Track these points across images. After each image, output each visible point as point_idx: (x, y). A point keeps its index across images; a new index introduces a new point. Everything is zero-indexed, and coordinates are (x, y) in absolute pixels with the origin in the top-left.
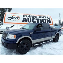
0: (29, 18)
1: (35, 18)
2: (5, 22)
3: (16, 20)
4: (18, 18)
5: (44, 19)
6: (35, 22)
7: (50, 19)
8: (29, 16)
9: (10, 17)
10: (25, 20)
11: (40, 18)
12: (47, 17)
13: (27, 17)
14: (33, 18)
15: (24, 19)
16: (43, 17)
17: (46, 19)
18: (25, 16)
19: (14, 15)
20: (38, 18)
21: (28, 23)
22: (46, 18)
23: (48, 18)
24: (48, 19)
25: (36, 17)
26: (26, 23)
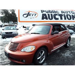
0: (49, 13)
1: (58, 14)
2: (20, 20)
3: (33, 18)
4: (35, 14)
5: (68, 14)
6: (58, 19)
8: (49, 11)
10: (45, 17)
11: (63, 14)
13: (46, 12)
15: (43, 15)
16: (67, 12)
20: (61, 13)
21: (49, 20)
22: (70, 13)
23: (72, 13)
24: (73, 15)
25: (57, 12)
26: (47, 20)
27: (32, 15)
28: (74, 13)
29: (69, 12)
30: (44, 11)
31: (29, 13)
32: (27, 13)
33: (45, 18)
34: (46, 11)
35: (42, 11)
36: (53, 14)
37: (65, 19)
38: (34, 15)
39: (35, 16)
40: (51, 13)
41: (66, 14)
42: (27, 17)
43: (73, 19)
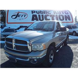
0: (40, 14)
1: (49, 15)
2: (8, 22)
3: (23, 19)
4: (25, 15)
5: (61, 14)
6: (49, 20)
7: (69, 14)
8: (40, 11)
9: (15, 15)
10: (35, 18)
11: (55, 14)
12: (64, 11)
13: (37, 13)
14: (46, 14)
16: (60, 12)
18: (35, 12)
19: (19, 12)
20: (53, 14)
22: (63, 14)
24: (67, 15)
25: (49, 13)
27: (21, 16)
31: (18, 14)
32: (16, 14)
36: (44, 15)
39: (25, 17)
40: (42, 14)
43: (66, 20)
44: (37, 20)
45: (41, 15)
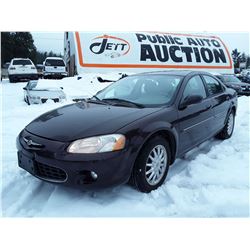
0: (158, 43)
1: (179, 46)
2: (84, 62)
3: (119, 55)
4: (123, 45)
5: (205, 47)
6: (180, 60)
7: (222, 47)
8: (157, 36)
10: (147, 53)
11: (193, 46)
12: (210, 39)
13: (151, 40)
14: (171, 45)
15: (144, 48)
16: (201, 40)
17: (212, 48)
19: (106, 36)
20: (188, 45)
21: (158, 62)
22: (209, 45)
23: (214, 44)
24: (218, 49)
25: (179, 41)
26: (154, 63)
27: (114, 47)
28: (219, 46)
29: (207, 41)
30: (144, 38)
31: (105, 41)
32: (101, 41)
33: (148, 57)
34: (149, 37)
35: (138, 35)
36: (168, 46)
37: (198, 60)
38: (120, 47)
40: (163, 44)
41: (199, 47)
42: (101, 51)
43: (217, 61)
44: (153, 59)
45: (161, 45)
